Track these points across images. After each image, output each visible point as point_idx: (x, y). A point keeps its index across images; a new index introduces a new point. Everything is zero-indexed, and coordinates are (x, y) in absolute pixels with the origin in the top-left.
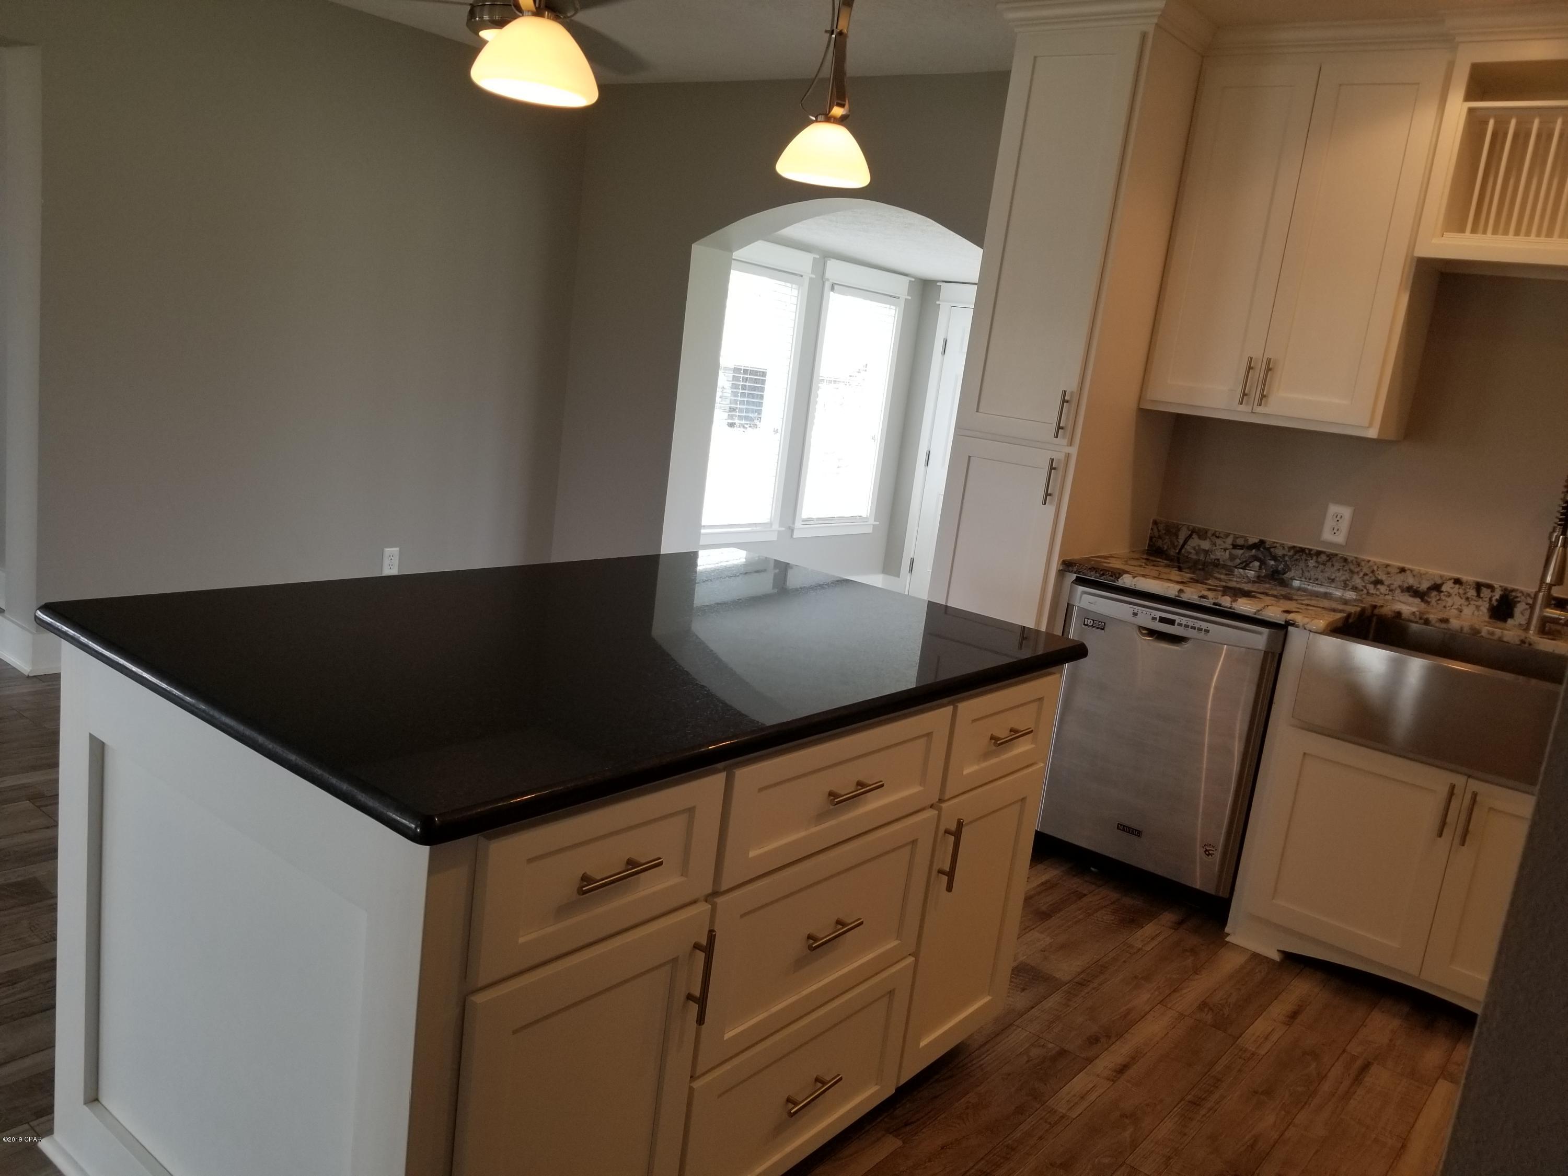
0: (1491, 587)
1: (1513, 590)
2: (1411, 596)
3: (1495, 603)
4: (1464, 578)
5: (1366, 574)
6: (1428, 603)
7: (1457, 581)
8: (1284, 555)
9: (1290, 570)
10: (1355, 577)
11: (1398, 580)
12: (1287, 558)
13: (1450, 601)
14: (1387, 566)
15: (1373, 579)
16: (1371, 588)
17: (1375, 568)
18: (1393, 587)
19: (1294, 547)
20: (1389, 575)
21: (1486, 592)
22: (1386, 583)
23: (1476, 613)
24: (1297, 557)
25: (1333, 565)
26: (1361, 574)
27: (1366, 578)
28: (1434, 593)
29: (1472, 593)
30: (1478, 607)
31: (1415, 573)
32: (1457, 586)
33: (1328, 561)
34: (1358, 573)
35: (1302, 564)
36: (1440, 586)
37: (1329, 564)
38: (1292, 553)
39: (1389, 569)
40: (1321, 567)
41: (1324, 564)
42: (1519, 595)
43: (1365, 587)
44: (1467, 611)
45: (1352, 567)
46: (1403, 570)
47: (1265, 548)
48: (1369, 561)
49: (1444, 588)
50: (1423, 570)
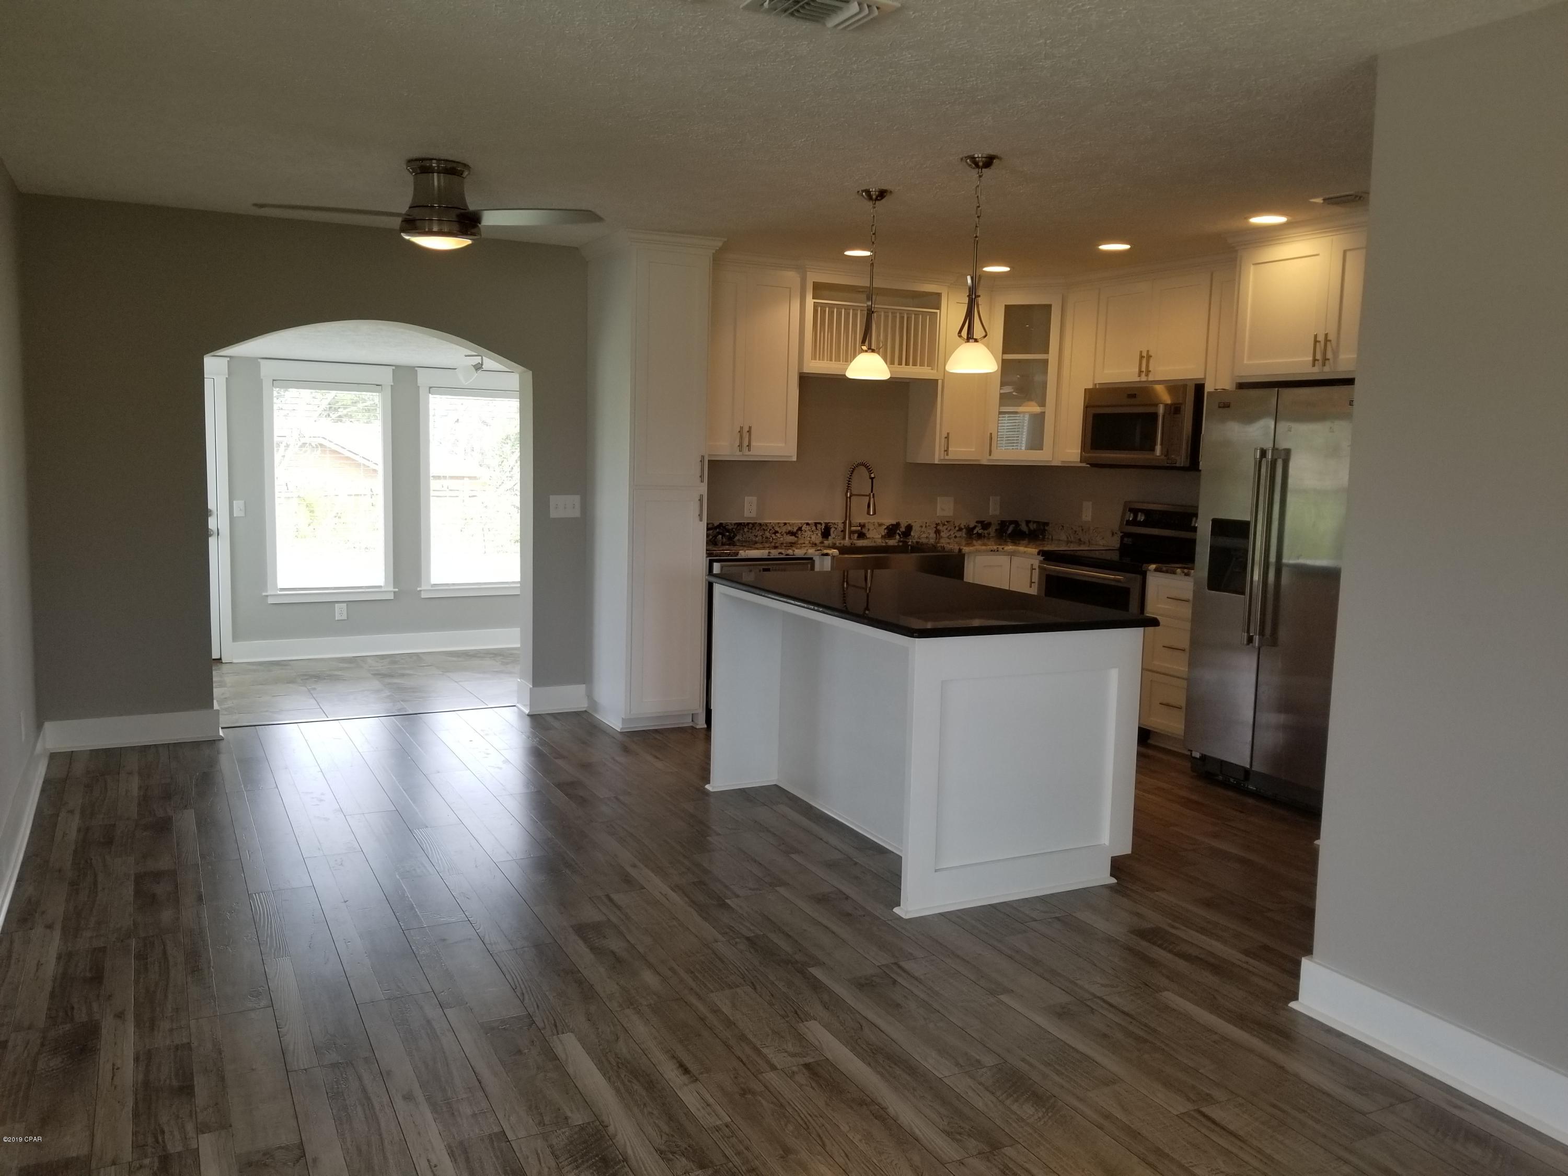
0: (820, 524)
1: (829, 523)
2: (790, 536)
3: (823, 531)
4: (810, 522)
5: (770, 530)
6: (797, 537)
7: (808, 524)
8: (733, 529)
9: (736, 535)
10: (766, 532)
11: (784, 529)
12: (734, 530)
13: (806, 534)
14: (778, 523)
15: (774, 531)
16: (773, 535)
17: (774, 525)
18: (782, 533)
19: (737, 523)
21: (819, 526)
22: (780, 532)
23: (817, 537)
24: (739, 528)
25: (755, 529)
26: (768, 530)
27: (771, 532)
28: (799, 532)
29: (814, 528)
30: (817, 534)
31: (791, 524)
32: (808, 526)
33: (753, 527)
34: (767, 530)
35: (741, 532)
36: (801, 527)
37: (753, 528)
38: (736, 527)
39: (780, 525)
40: (750, 530)
41: (751, 529)
42: (831, 524)
43: (771, 536)
44: (813, 537)
45: (764, 527)
46: (785, 524)
47: (723, 527)
48: (771, 523)
49: (803, 529)
50: (793, 522)
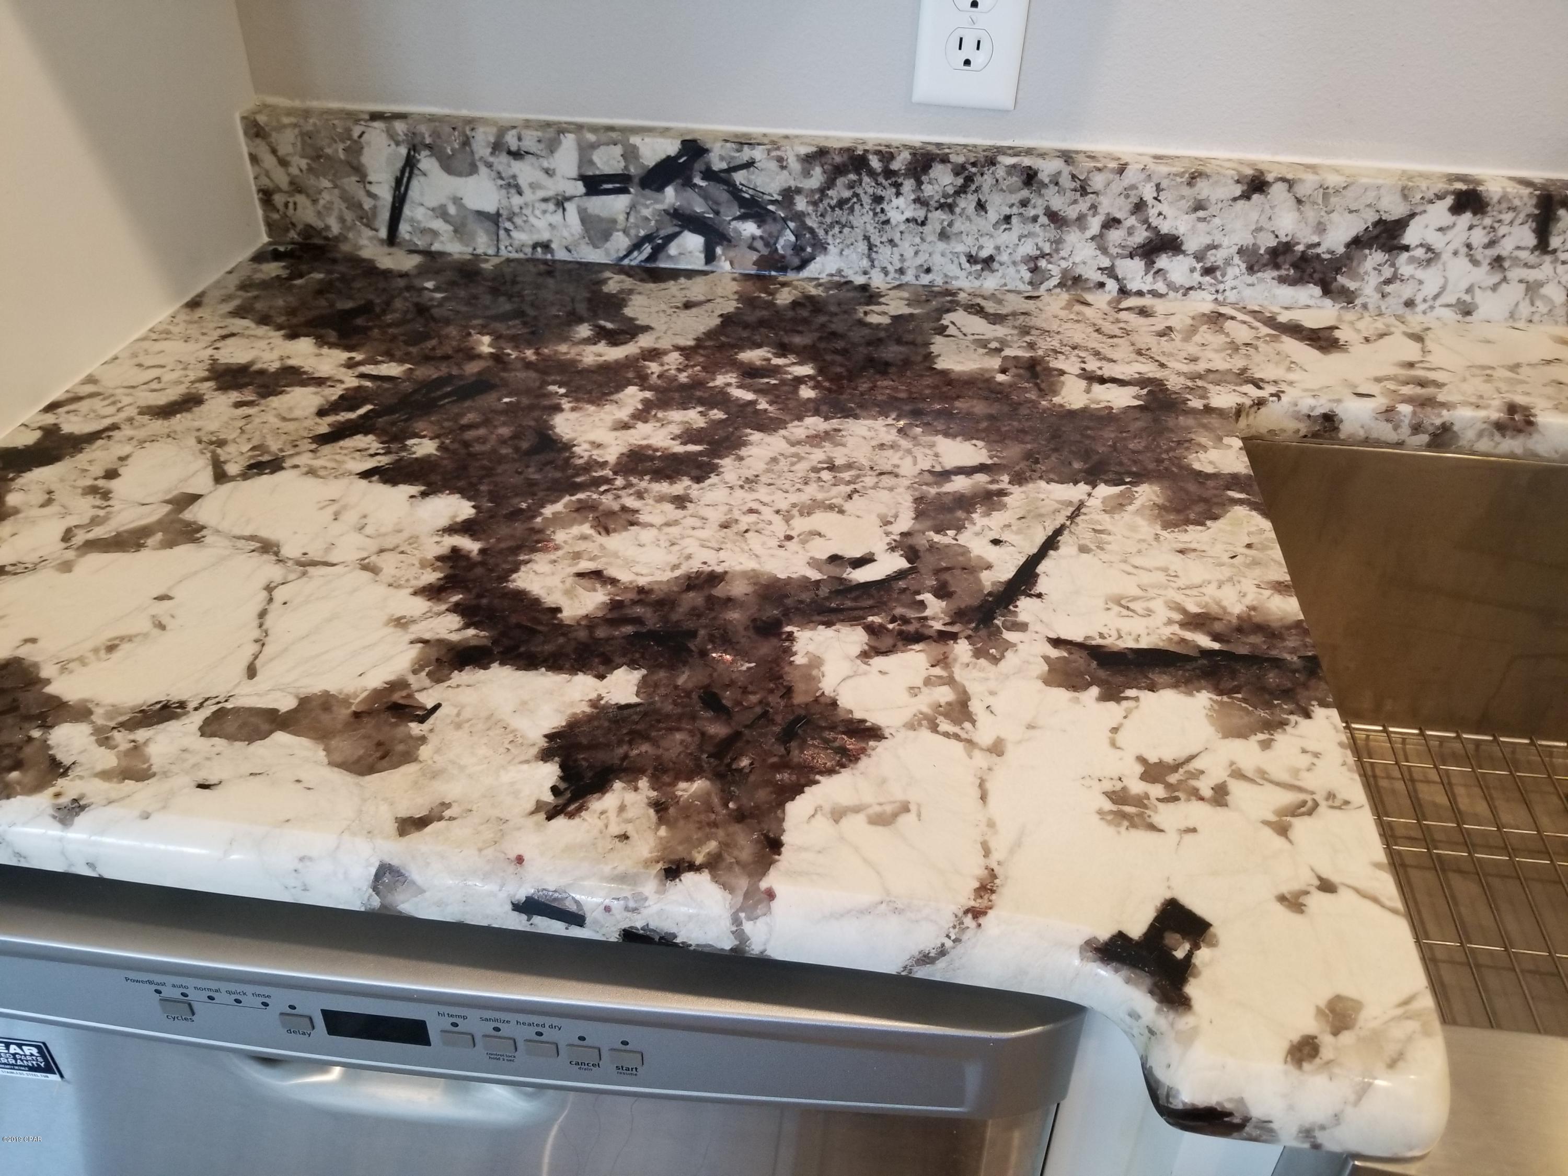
4: (1496, 179)
6: (1347, 297)
7: (1467, 199)
8: (788, 195)
9: (821, 247)
10: (1073, 237)
11: (1237, 227)
13: (1431, 279)
14: (1195, 174)
15: (1141, 236)
17: (1148, 193)
18: (1217, 257)
19: (821, 153)
20: (1201, 214)
22: (1192, 244)
24: (840, 191)
25: (981, 206)
26: (1095, 225)
27: (1115, 236)
28: (1375, 257)
29: (1520, 235)
30: (1532, 289)
31: (1301, 191)
32: (1467, 218)
33: (961, 191)
34: (1081, 220)
35: (863, 219)
36: (1401, 225)
37: (967, 203)
39: (1203, 189)
43: (1110, 272)
44: (1495, 314)
45: (1057, 203)
46: (1256, 184)
47: (709, 175)
48: (1121, 168)
50: (1334, 172)
